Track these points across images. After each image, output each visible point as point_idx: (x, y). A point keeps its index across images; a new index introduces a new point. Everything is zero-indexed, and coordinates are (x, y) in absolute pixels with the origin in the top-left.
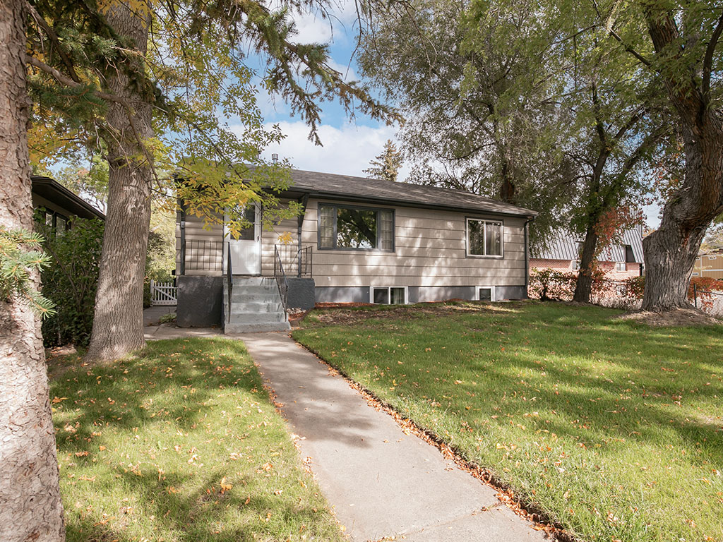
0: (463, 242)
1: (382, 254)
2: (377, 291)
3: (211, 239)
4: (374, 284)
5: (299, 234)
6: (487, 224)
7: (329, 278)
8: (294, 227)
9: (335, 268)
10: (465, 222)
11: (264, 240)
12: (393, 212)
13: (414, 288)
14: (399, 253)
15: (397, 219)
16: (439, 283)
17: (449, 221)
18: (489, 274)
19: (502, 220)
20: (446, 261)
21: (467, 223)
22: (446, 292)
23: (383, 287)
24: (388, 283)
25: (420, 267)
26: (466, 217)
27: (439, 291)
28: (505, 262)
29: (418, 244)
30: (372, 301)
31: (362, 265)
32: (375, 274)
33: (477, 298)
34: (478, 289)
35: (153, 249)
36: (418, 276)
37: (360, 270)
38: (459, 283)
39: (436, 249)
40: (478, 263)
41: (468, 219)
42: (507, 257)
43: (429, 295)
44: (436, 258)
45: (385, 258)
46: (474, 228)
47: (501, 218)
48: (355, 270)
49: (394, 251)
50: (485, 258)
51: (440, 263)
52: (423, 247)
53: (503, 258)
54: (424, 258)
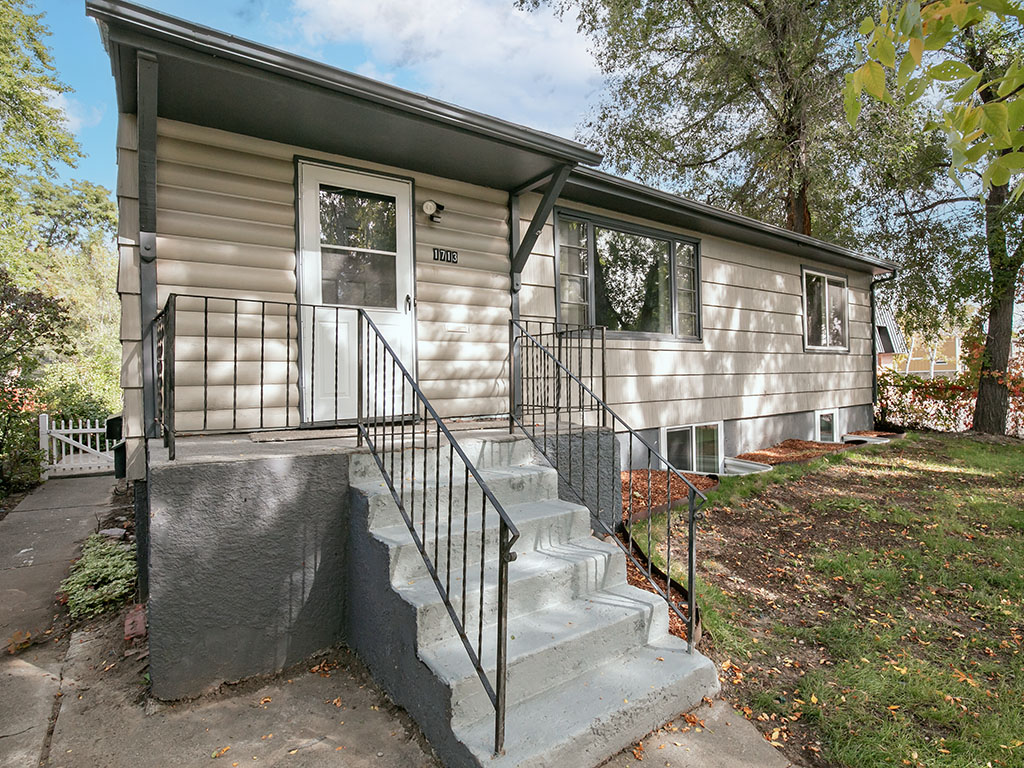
0: (799, 319)
1: (677, 346)
2: (672, 437)
4: (666, 420)
5: (513, 291)
6: (829, 282)
8: (496, 271)
10: (802, 278)
12: (697, 246)
13: (732, 424)
14: (708, 345)
15: (703, 263)
16: (768, 410)
17: (779, 272)
18: (830, 385)
19: (847, 276)
20: (776, 359)
21: (804, 280)
22: (776, 427)
23: (682, 425)
24: (690, 415)
25: (740, 375)
26: (802, 267)
27: (766, 424)
28: (850, 360)
29: (735, 324)
31: (644, 376)
32: (666, 395)
33: (818, 434)
34: (818, 416)
35: (41, 340)
36: (738, 396)
37: (639, 386)
38: (794, 408)
39: (762, 333)
40: (817, 364)
41: (805, 271)
42: (852, 351)
43: (752, 438)
44: (763, 353)
45: (684, 357)
46: (813, 289)
47: (845, 272)
48: (631, 388)
49: (699, 338)
50: (828, 353)
51: (768, 365)
52: (743, 330)
53: (849, 351)
54: (745, 355)
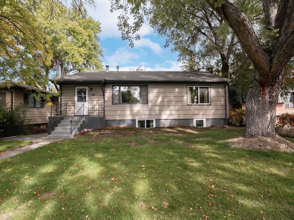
0: (185, 98)
1: (141, 105)
2: (140, 122)
3: (70, 102)
4: (137, 119)
5: (104, 98)
6: (200, 88)
7: (117, 116)
8: (101, 96)
9: (119, 112)
10: (187, 88)
11: (90, 102)
12: (147, 86)
13: (158, 121)
14: (150, 104)
15: (149, 89)
16: (172, 118)
17: (177, 88)
18: (201, 113)
19: (210, 86)
20: (175, 107)
21: (188, 88)
22: (175, 122)
23: (142, 119)
24: (145, 118)
25: (161, 110)
26: (187, 85)
27: (171, 122)
28: (211, 107)
29: (160, 99)
30: (137, 126)
31: (131, 110)
32: (138, 114)
33: (195, 124)
34: (195, 121)
36: (160, 115)
37: (130, 112)
39: (170, 101)
40: (194, 108)
41: (188, 86)
42: (213, 104)
43: (167, 124)
44: (169, 106)
45: (143, 107)
47: (209, 84)
48: (128, 112)
49: (147, 104)
50: (199, 105)
51: (172, 108)
52: (162, 101)
53: (211, 104)
54: (163, 107)
